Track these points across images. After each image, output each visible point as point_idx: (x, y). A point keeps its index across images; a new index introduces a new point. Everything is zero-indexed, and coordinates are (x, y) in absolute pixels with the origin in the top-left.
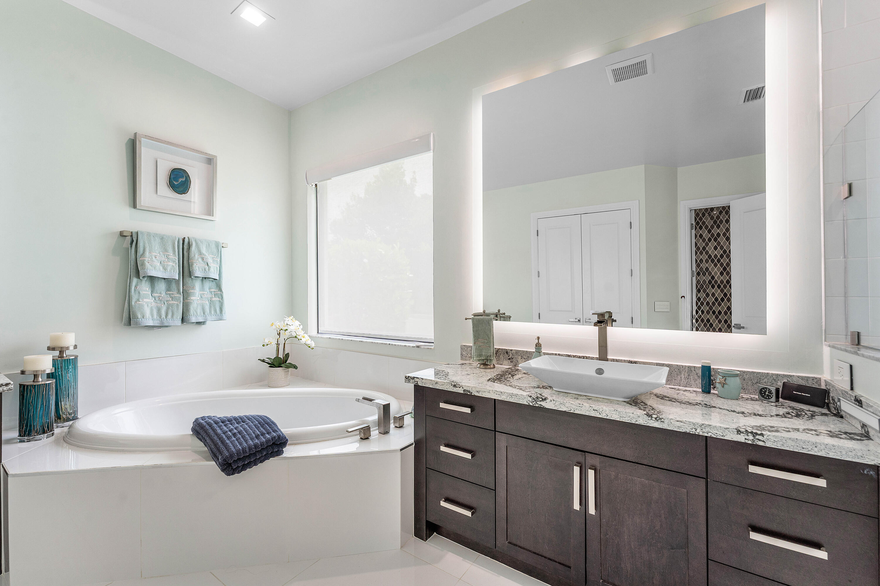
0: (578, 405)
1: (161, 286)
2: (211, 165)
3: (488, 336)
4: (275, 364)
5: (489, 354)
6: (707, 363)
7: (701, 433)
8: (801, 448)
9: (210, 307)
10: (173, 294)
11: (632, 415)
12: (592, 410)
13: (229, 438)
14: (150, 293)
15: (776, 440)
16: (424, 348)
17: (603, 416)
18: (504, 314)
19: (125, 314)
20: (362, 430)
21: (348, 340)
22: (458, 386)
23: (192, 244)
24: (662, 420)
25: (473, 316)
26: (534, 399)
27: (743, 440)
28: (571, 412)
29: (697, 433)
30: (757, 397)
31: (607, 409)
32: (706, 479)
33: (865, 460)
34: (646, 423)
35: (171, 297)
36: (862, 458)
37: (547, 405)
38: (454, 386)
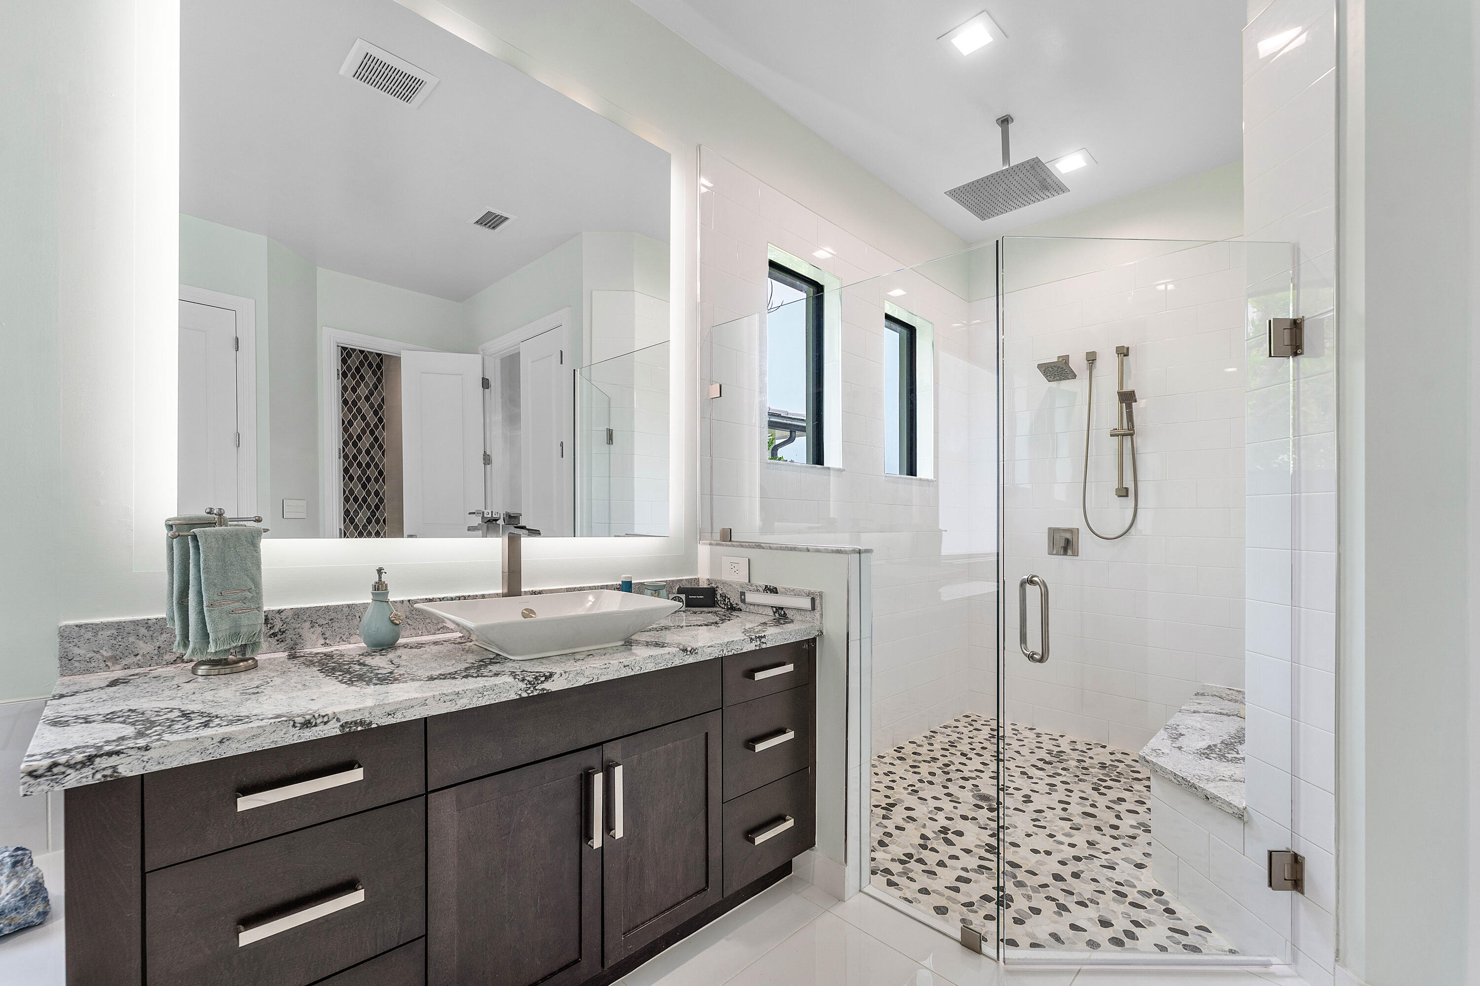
0: (602, 667)
5: (258, 630)
6: (630, 578)
12: (622, 667)
22: (318, 721)
24: (696, 651)
26: (530, 683)
34: (682, 661)
38: (307, 724)
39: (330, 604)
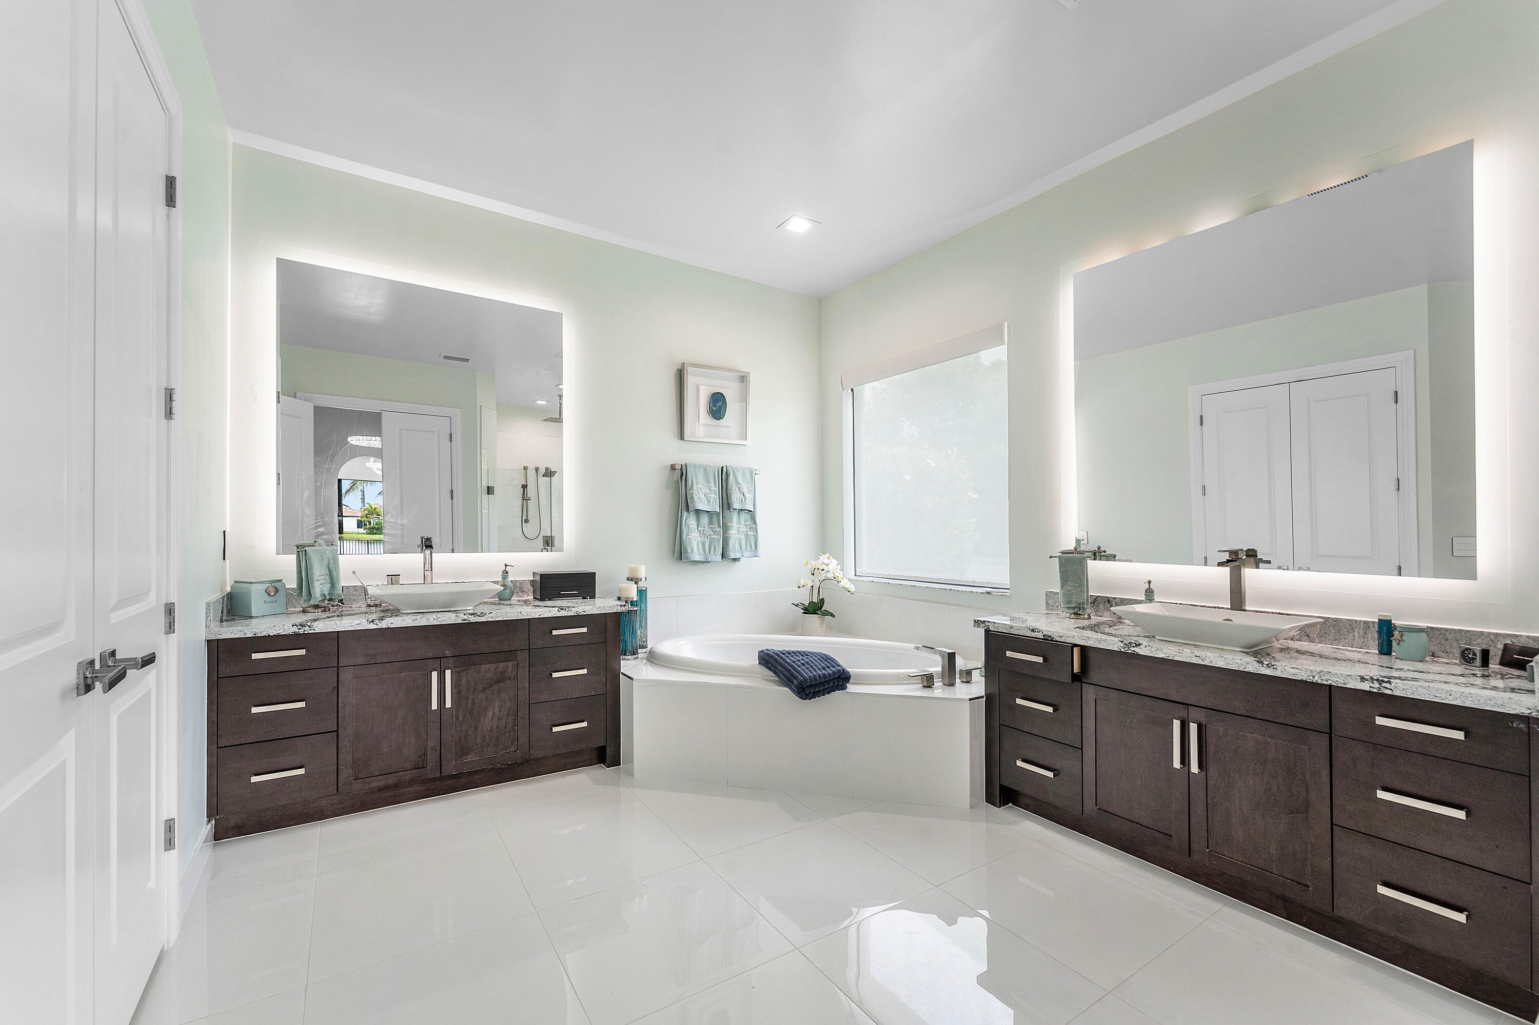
1: (705, 519)
2: (743, 382)
3: (1079, 578)
4: (809, 609)
5: (1081, 601)
6: (1387, 616)
7: (1319, 681)
8: (1434, 697)
9: (746, 542)
10: (714, 528)
11: (1240, 661)
13: (799, 666)
14: (696, 527)
15: (1405, 688)
16: (996, 595)
17: (1207, 663)
18: (1105, 552)
19: (677, 549)
20: (924, 677)
21: (896, 584)
22: (1037, 630)
23: (730, 473)
24: (1275, 667)
25: (1060, 554)
26: (1126, 645)
27: (1368, 689)
28: (1170, 658)
29: (1314, 681)
30: (1458, 661)
31: (1211, 655)
32: (1330, 734)
33: (1506, 709)
34: (1256, 670)
35: (713, 531)
36: (1502, 707)
37: (1141, 651)
38: (1033, 630)
39: (1137, 599)
